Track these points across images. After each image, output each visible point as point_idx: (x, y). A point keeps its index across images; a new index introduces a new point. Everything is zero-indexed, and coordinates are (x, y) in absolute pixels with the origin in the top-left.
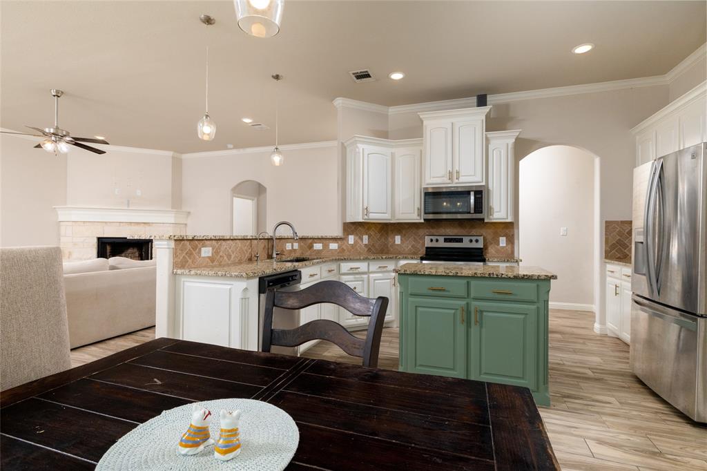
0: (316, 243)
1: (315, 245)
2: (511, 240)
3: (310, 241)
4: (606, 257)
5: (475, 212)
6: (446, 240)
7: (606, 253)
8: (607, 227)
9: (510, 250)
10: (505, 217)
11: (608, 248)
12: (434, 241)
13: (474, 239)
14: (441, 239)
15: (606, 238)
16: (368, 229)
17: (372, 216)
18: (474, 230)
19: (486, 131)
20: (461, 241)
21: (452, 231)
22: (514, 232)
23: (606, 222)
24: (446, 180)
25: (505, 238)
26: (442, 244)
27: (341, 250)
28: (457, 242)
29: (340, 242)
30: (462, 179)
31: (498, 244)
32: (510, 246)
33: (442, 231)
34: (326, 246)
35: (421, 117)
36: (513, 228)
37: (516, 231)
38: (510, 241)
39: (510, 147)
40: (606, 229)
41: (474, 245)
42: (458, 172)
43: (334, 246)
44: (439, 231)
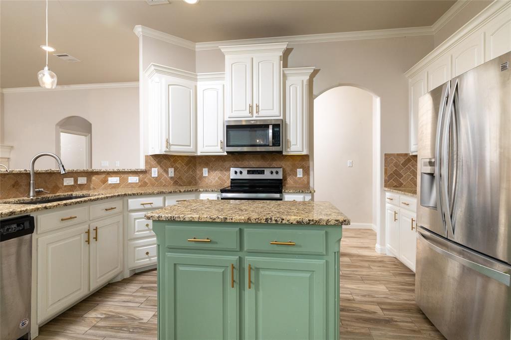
0: (111, 177)
1: (109, 178)
2: (307, 171)
4: (385, 186)
5: (274, 145)
6: (249, 172)
7: (385, 182)
8: (386, 159)
9: (306, 180)
10: (301, 150)
11: (386, 178)
12: (238, 173)
13: (274, 170)
14: (245, 171)
15: (385, 169)
16: (175, 162)
17: (173, 148)
18: (274, 163)
19: (283, 68)
20: (262, 172)
21: (255, 164)
22: (309, 164)
23: (385, 154)
24: (247, 113)
25: (301, 169)
26: (245, 176)
27: (143, 184)
28: (259, 173)
29: (141, 176)
30: (261, 113)
31: (296, 175)
32: (306, 177)
33: (246, 163)
35: (223, 50)
36: (309, 160)
37: (311, 163)
38: (306, 172)
39: (305, 83)
40: (385, 161)
41: (274, 176)
42: (258, 106)
43: (133, 179)
44: (243, 163)
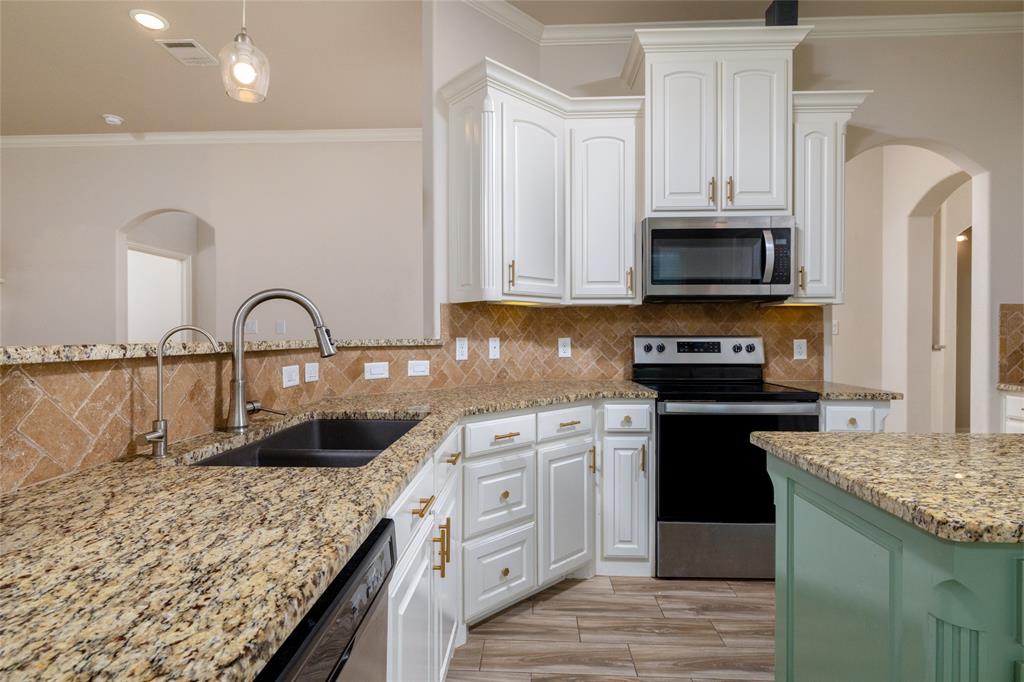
0: (371, 360)
1: (367, 366)
2: (816, 346)
3: (356, 354)
4: (1002, 380)
5: (775, 280)
6: (682, 347)
7: (1001, 371)
8: (1003, 317)
9: (814, 367)
10: (831, 292)
11: (1005, 361)
12: (654, 350)
13: (746, 343)
14: (671, 345)
15: (1001, 339)
16: (501, 320)
19: (794, 89)
20: (715, 348)
21: (689, 326)
22: (822, 328)
23: (1003, 307)
24: (702, 200)
25: (805, 341)
26: (672, 356)
27: (438, 377)
28: (708, 350)
29: (434, 356)
30: (741, 200)
31: (792, 355)
32: (814, 359)
33: (667, 325)
34: (398, 369)
36: (821, 319)
37: (826, 324)
38: (815, 348)
40: (1002, 322)
41: (744, 358)
42: (731, 183)
43: (419, 367)
44: (659, 325)
